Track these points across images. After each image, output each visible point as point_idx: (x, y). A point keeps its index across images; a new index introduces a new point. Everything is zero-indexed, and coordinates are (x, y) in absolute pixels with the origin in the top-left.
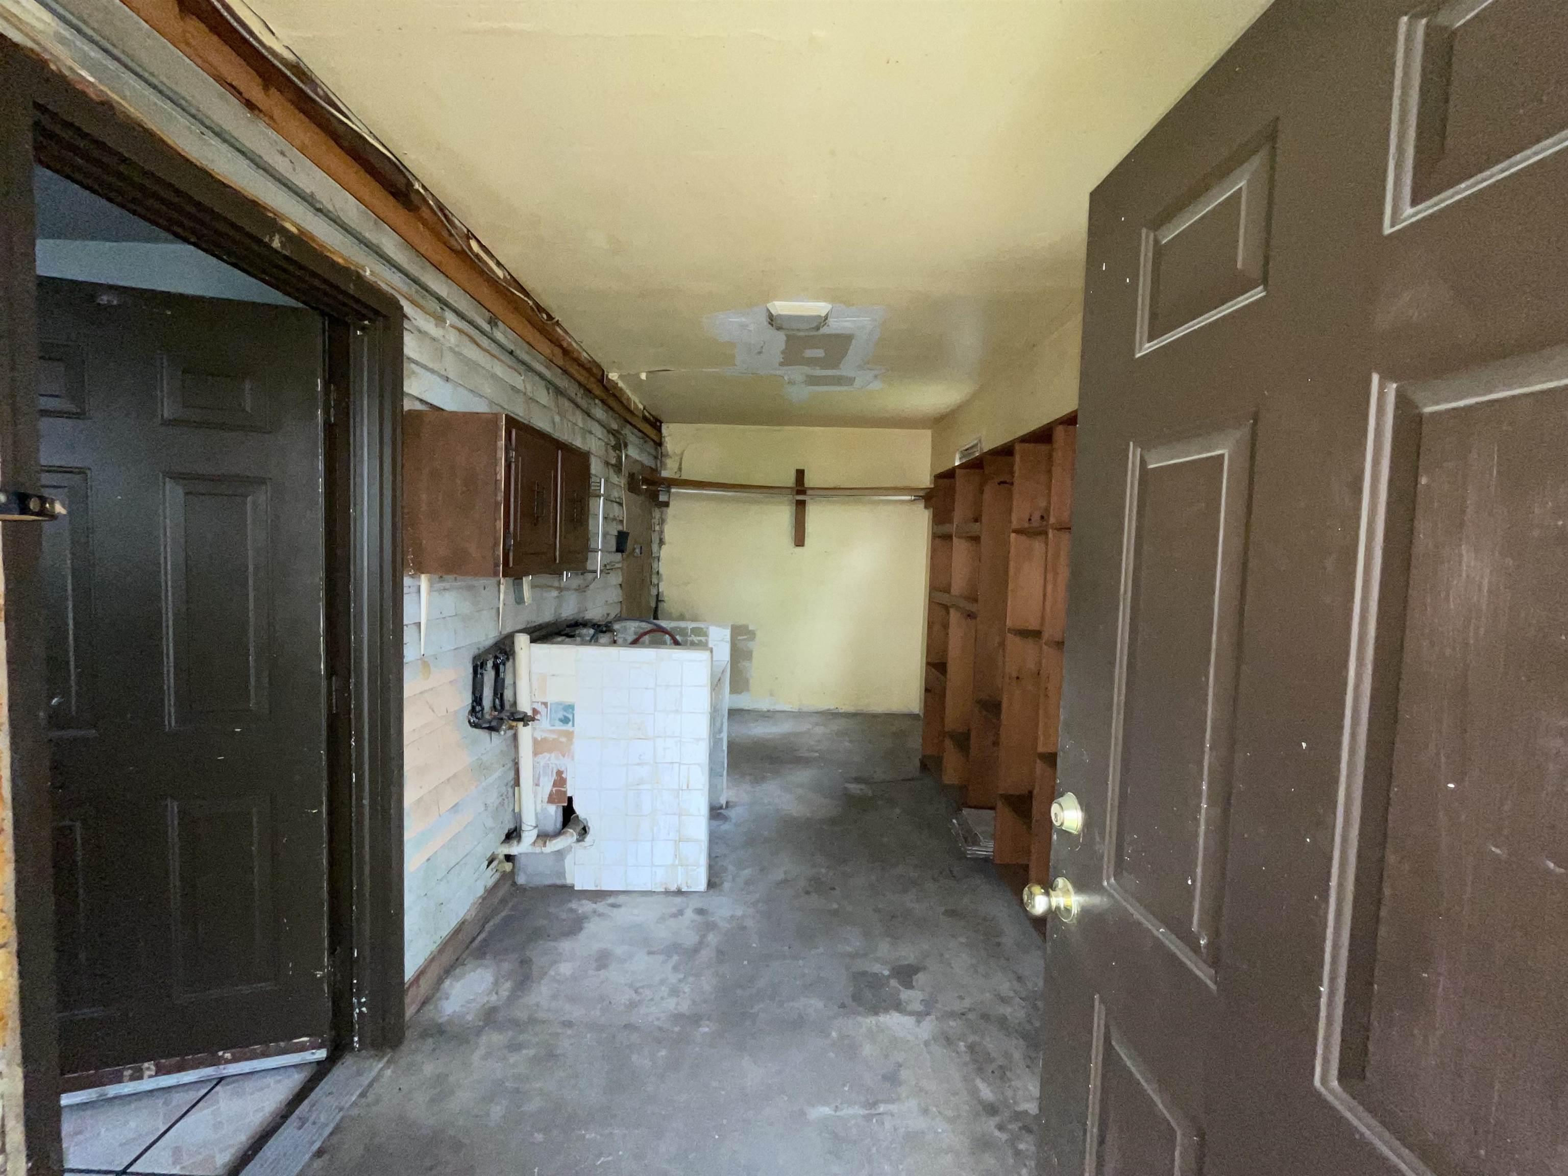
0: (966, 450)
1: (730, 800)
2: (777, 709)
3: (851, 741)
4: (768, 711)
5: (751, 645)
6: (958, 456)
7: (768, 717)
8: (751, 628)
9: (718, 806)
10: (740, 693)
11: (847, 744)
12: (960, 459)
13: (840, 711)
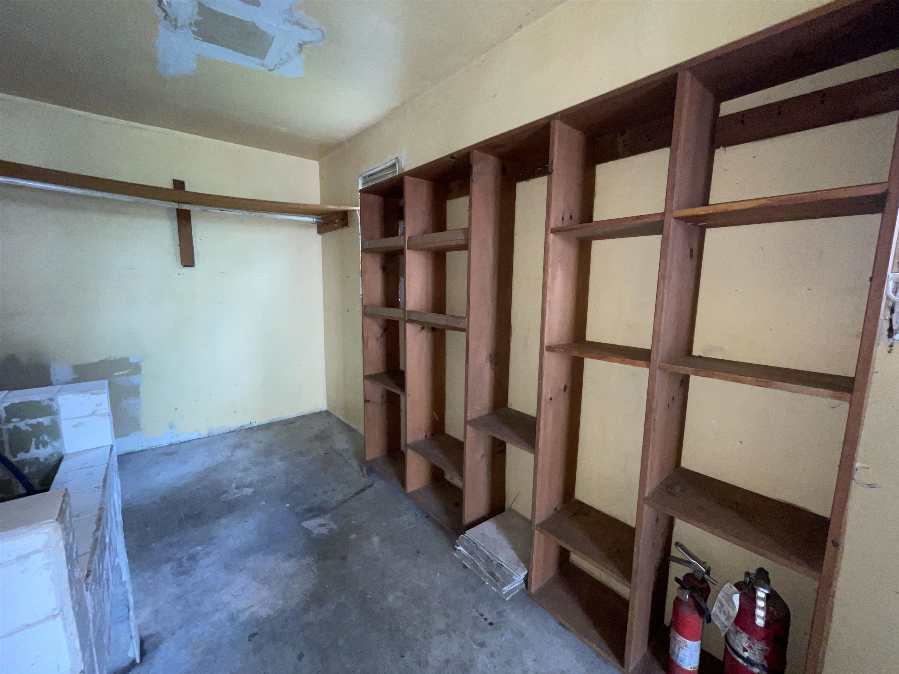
0: (369, 176)
1: (146, 633)
2: (182, 441)
3: (281, 459)
4: (171, 445)
5: (135, 379)
6: (361, 182)
7: (172, 453)
8: (132, 360)
9: (126, 663)
10: (126, 435)
11: (279, 463)
12: (363, 184)
13: (255, 425)
